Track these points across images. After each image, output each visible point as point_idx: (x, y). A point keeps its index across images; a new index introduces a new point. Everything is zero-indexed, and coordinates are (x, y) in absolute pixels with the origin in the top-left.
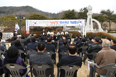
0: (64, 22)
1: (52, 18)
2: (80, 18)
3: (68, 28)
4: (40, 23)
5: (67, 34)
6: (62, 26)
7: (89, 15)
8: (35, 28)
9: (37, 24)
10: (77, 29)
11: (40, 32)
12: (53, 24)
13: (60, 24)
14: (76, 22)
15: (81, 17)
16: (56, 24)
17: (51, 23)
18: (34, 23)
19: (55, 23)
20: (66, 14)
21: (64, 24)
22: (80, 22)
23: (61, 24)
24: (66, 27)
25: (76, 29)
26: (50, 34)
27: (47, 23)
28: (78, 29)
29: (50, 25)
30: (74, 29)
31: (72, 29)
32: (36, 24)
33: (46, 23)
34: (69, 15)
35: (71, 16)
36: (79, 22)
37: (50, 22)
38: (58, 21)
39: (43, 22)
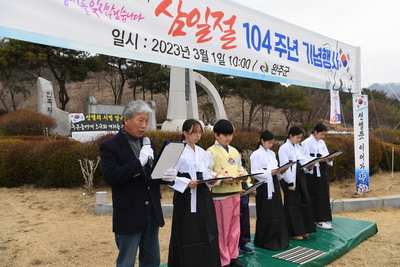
0: (273, 45)
3: (72, 117)
14: (329, 54)
16: (214, 45)
21: (273, 58)
24: (55, 108)
29: (158, 46)
31: (92, 122)
36: (340, 57)
38: (234, 18)
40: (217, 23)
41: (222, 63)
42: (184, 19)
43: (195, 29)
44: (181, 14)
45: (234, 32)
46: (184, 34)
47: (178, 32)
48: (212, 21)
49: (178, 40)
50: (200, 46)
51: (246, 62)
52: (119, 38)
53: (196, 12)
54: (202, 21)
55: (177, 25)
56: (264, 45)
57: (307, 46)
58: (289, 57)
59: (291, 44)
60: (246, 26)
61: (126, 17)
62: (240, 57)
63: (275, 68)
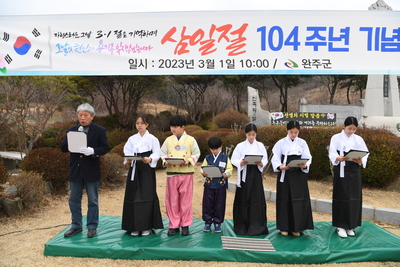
0: (302, 37)
3: (273, 115)
4: (62, 41)
8: (115, 116)
9: (38, 55)
10: (315, 120)
12: (194, 53)
13: (263, 55)
16: (220, 52)
17: (170, 46)
18: (8, 48)
19: (211, 45)
23: (268, 54)
24: (259, 109)
27: (138, 49)
29: (163, 63)
32: (32, 51)
33: (120, 48)
37: (167, 38)
38: (245, 26)
39: (94, 35)
40: (223, 36)
41: (231, 66)
42: (187, 41)
43: (199, 46)
44: (184, 37)
45: (244, 39)
46: (188, 51)
47: (182, 51)
48: (217, 35)
49: (184, 57)
50: (205, 58)
51: (263, 63)
52: (133, 64)
53: (200, 32)
54: (206, 37)
55: (180, 47)
56: (287, 43)
57: (369, 30)
58: (331, 49)
59: (337, 34)
60: (262, 30)
61: (140, 50)
62: (254, 59)
63: (306, 63)
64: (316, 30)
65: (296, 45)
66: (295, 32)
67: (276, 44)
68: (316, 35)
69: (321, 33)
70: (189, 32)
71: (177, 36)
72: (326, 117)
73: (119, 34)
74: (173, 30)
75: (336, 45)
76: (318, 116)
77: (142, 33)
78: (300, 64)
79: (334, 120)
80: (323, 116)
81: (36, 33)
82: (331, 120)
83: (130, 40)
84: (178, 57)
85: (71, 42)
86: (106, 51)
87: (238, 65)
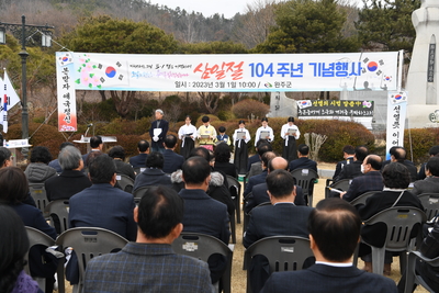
0: (275, 69)
1: (203, 43)
2: (372, 44)
3: (300, 104)
4: (136, 70)
5: (292, 138)
6: (263, 89)
7: (427, 22)
8: (110, 102)
9: (121, 78)
10: (349, 108)
11: (136, 121)
12: (213, 77)
13: (252, 80)
14: (346, 66)
15: (375, 40)
16: (228, 77)
17: (199, 74)
18: (102, 73)
19: (223, 74)
20: (285, 23)
21: (277, 78)
22: (373, 68)
23: (256, 79)
24: (283, 96)
25: (342, 107)
26: (194, 137)
27: (180, 75)
28: (355, 108)
29: (195, 84)
30: (330, 107)
31: (318, 108)
33: (170, 75)
34: (303, 26)
35: (318, 31)
36: (364, 66)
37: (197, 69)
38: (242, 63)
39: (154, 67)
40: (230, 68)
41: (234, 86)
42: (209, 71)
43: (215, 74)
44: (207, 69)
45: (242, 70)
46: (209, 77)
47: (206, 77)
48: (226, 68)
49: (207, 80)
50: (219, 81)
51: (252, 84)
53: (216, 66)
54: (220, 69)
55: (205, 75)
56: (267, 72)
57: (315, 64)
58: (292, 76)
59: (295, 67)
60: (252, 65)
61: (181, 76)
62: (247, 82)
63: (277, 84)
64: (283, 65)
65: (272, 73)
66: (271, 66)
67: (260, 73)
68: (283, 68)
69: (286, 67)
70: (210, 66)
71: (203, 68)
72: (361, 105)
73: (169, 66)
74: (201, 65)
75: (295, 73)
76: (352, 104)
77: (183, 66)
78: (273, 84)
79: (372, 108)
80: (358, 104)
81: (119, 65)
82: (367, 109)
83: (175, 70)
84: (204, 81)
85: (141, 70)
86: (161, 76)
87: (238, 85)
